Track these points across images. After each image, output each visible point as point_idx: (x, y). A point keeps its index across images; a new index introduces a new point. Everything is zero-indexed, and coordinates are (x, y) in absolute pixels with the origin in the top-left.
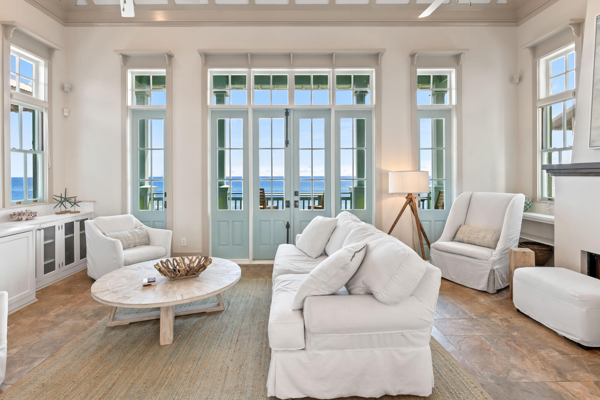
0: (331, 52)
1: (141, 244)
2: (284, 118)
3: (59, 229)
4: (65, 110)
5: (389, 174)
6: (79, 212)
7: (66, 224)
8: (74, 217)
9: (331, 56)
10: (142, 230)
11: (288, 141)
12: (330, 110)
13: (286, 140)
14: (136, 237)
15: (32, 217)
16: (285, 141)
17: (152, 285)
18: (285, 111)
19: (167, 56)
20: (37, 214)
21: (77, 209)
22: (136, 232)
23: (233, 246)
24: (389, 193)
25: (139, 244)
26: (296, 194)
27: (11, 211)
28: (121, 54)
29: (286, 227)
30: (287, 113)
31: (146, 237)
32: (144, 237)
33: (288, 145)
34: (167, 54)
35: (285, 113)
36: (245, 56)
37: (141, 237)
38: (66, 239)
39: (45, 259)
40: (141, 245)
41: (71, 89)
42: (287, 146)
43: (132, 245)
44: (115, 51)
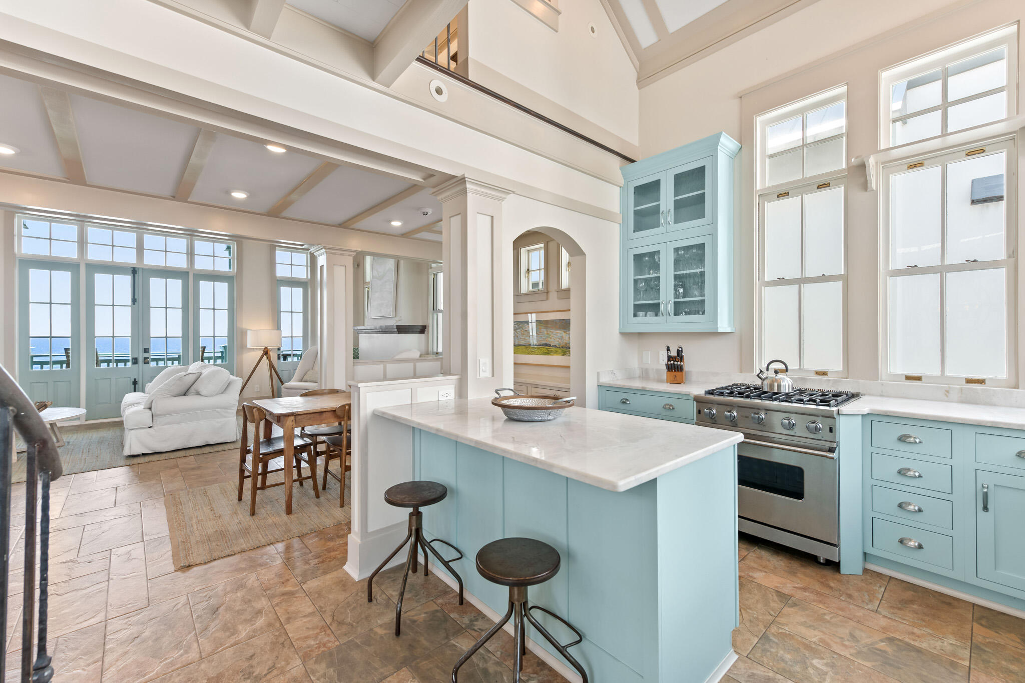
2: (130, 275)
5: (247, 332)
11: (136, 299)
12: (188, 272)
16: (132, 299)
18: (132, 269)
26: (146, 351)
29: (133, 384)
30: (134, 271)
33: (136, 303)
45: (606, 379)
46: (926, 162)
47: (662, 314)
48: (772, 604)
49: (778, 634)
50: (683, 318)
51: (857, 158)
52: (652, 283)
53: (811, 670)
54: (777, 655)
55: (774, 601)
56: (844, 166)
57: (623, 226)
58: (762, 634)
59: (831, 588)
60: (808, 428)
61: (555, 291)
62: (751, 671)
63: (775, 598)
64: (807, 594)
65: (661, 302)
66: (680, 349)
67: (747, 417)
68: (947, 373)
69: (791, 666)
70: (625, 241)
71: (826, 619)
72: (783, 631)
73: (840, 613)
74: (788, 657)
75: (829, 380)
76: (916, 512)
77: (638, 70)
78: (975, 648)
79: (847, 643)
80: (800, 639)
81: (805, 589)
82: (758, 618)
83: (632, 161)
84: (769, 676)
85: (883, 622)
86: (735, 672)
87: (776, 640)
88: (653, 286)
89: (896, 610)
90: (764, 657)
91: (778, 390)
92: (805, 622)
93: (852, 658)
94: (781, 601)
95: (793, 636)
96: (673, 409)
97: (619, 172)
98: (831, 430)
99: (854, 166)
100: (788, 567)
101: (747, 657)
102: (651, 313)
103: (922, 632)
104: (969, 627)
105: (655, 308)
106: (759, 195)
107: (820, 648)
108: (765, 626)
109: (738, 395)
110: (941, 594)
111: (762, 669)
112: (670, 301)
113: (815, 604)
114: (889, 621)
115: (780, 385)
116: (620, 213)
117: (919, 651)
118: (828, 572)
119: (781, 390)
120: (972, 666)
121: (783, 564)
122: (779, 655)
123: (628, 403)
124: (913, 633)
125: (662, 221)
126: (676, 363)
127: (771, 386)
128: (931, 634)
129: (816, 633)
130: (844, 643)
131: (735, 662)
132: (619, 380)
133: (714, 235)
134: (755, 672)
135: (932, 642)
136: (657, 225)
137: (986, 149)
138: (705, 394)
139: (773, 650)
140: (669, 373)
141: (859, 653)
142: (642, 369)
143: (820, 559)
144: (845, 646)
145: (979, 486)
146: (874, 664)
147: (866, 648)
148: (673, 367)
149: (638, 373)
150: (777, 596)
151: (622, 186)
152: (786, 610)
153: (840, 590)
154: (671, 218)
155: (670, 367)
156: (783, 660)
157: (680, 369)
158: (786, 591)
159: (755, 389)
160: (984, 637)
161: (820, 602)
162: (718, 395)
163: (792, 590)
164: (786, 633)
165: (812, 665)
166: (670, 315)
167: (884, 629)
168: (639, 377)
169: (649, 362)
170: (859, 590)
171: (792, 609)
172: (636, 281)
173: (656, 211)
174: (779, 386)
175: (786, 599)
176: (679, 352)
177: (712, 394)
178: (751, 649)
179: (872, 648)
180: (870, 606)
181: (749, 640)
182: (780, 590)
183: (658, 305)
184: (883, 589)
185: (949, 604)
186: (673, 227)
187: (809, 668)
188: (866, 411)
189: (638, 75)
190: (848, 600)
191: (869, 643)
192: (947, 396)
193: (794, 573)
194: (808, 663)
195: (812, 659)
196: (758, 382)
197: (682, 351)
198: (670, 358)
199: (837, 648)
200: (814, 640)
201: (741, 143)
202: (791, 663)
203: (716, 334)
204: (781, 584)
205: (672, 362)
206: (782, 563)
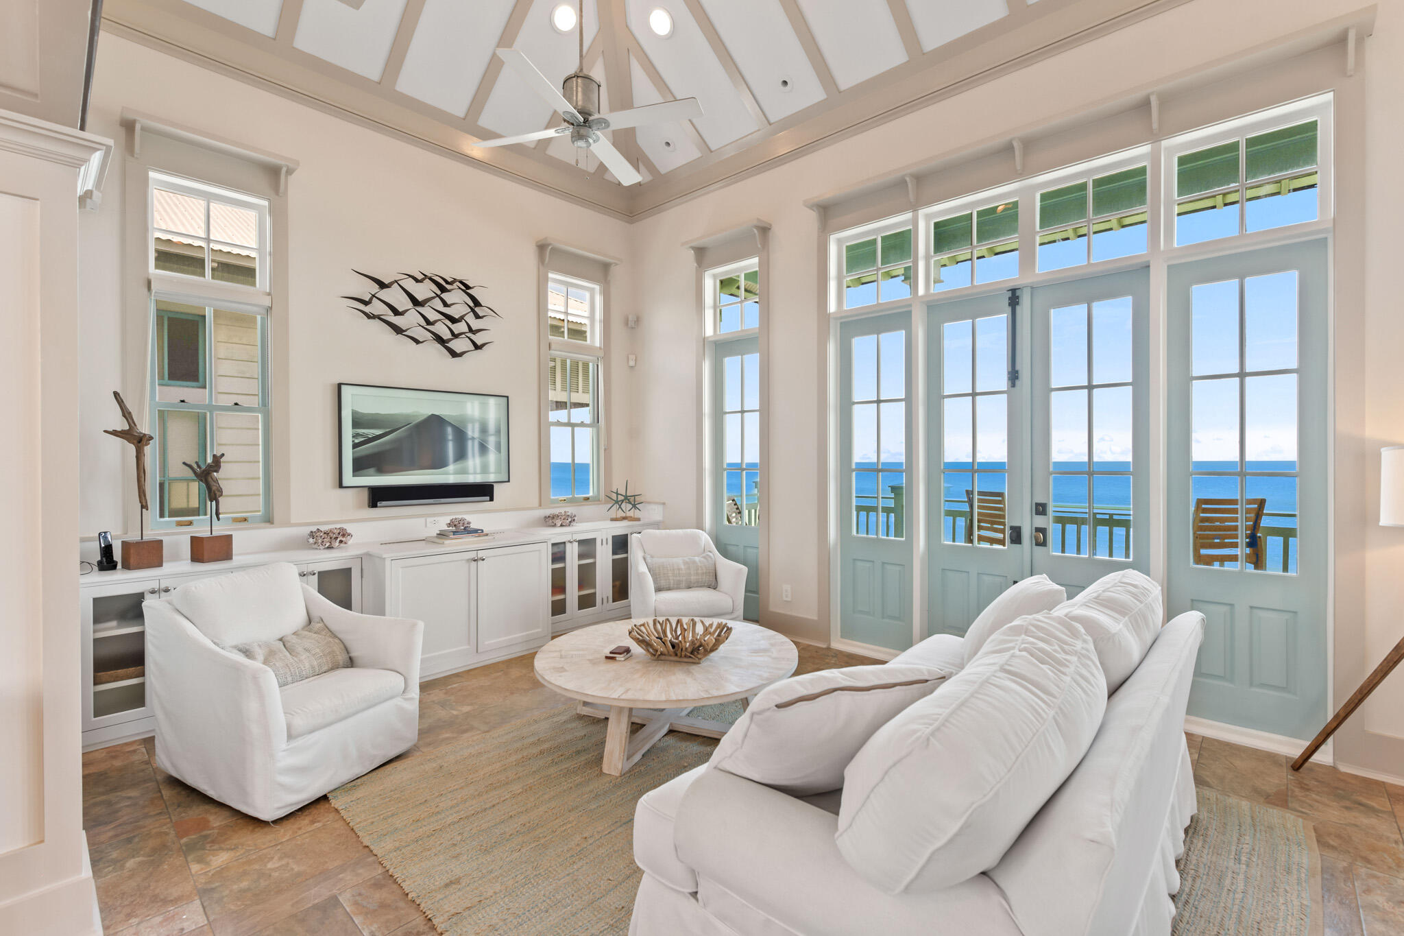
0: (1138, 95)
1: (700, 585)
2: (1006, 313)
3: (602, 544)
4: (630, 356)
5: (1380, 454)
6: (638, 520)
7: (613, 537)
8: (628, 526)
9: (1144, 106)
10: (707, 559)
11: (1017, 372)
12: (1145, 268)
13: (1010, 370)
14: (692, 572)
15: (568, 521)
16: (1009, 373)
17: (617, 659)
18: (1009, 294)
19: (757, 230)
20: (576, 518)
21: (637, 514)
22: (694, 562)
23: (883, 618)
24: (1380, 524)
25: (695, 585)
26: (1041, 509)
27: (548, 512)
28: (693, 248)
30: (1014, 299)
31: (709, 573)
32: (706, 573)
33: (1017, 382)
34: (757, 227)
35: (1009, 298)
36: (900, 184)
37: (700, 571)
38: (613, 560)
39: (581, 587)
40: (701, 587)
41: (638, 320)
42: (1013, 385)
43: (683, 585)
44: (683, 244)
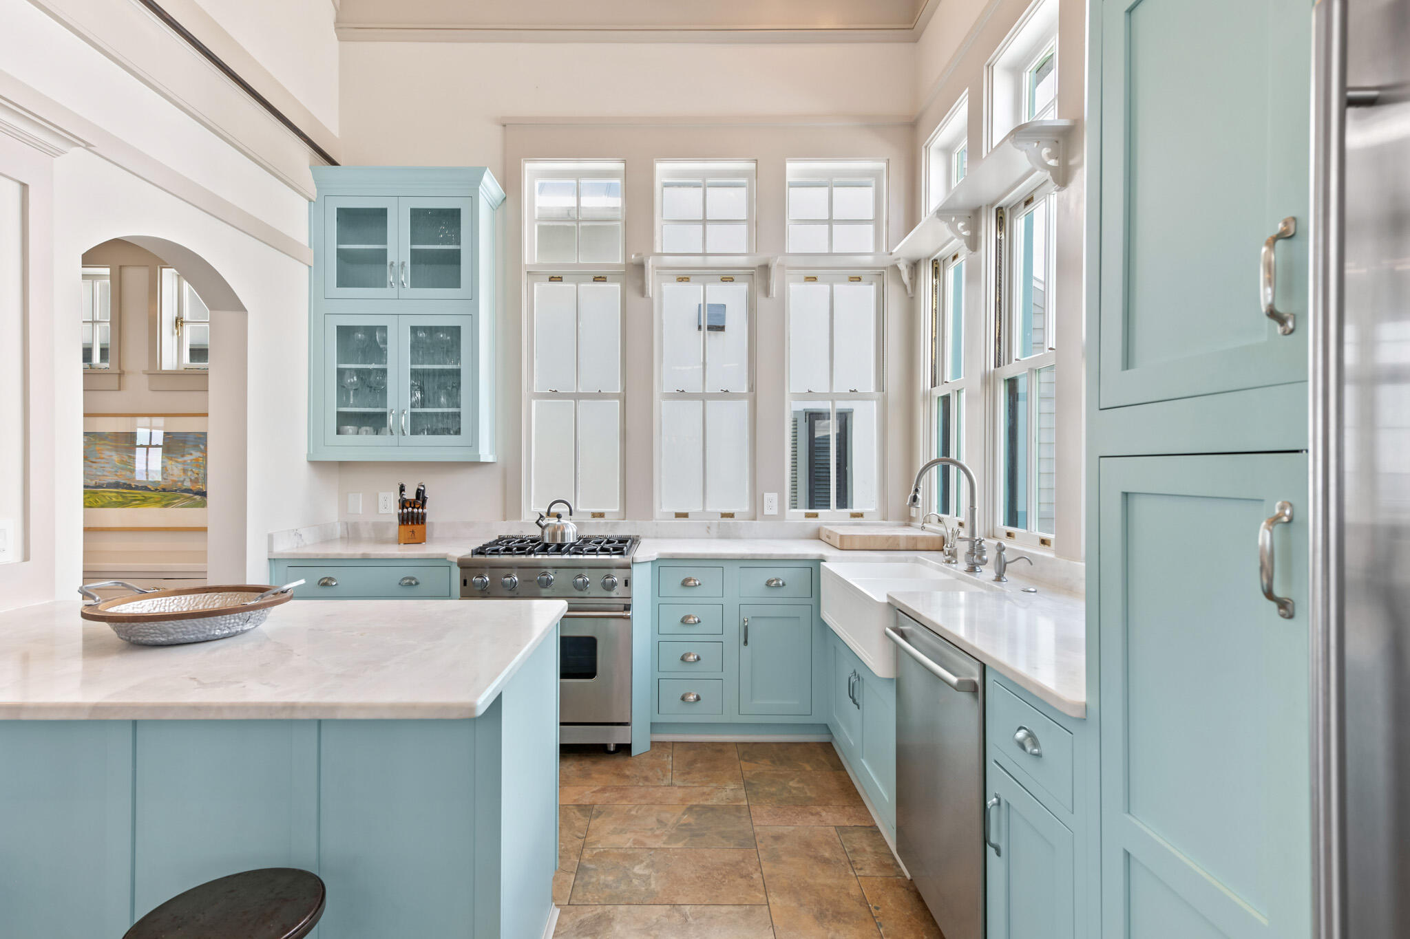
45: (284, 547)
46: (692, 278)
47: (391, 431)
48: (578, 824)
49: (593, 857)
50: (424, 438)
51: (637, 255)
52: (372, 379)
53: (636, 882)
54: (599, 884)
55: (579, 819)
56: (620, 260)
57: (316, 270)
58: (577, 866)
59: (628, 777)
60: (604, 583)
61: (144, 372)
62: (577, 920)
63: (578, 814)
64: (607, 795)
65: (388, 411)
66: (422, 488)
67: (531, 581)
68: (708, 509)
69: (617, 888)
70: (317, 298)
71: (633, 815)
72: (598, 851)
73: (643, 801)
74: (610, 878)
75: (607, 523)
76: (695, 661)
77: (338, 6)
78: (748, 785)
79: (658, 832)
80: (615, 851)
81: (603, 790)
82: (567, 850)
83: (333, 163)
84: (598, 914)
85: (680, 793)
86: (562, 932)
87: (592, 866)
88: (373, 384)
89: (686, 776)
90: (587, 894)
91: (562, 540)
92: (615, 828)
93: (666, 846)
94: (585, 816)
95: (608, 851)
96: (417, 584)
97: (309, 173)
98: (626, 583)
99: (632, 264)
100: (580, 770)
101: (569, 905)
102: (368, 428)
103: (710, 788)
104: (738, 767)
105: (377, 422)
106: (528, 272)
107: (636, 851)
108: (577, 855)
109: (517, 552)
110: (713, 743)
111: (589, 909)
112: (404, 410)
113: (617, 803)
114: (684, 790)
115: (564, 533)
116: (310, 246)
117: (712, 809)
118: (620, 760)
119: (564, 541)
120: (750, 804)
121: (574, 769)
122: (601, 882)
123: (334, 584)
124: (704, 793)
125: (391, 278)
126: (416, 510)
127: (554, 535)
128: (716, 788)
129: (628, 835)
130: (655, 833)
131: (558, 920)
132: (310, 547)
133: (473, 316)
134: (582, 917)
135: (719, 794)
136: (383, 283)
137: (735, 278)
138: (472, 554)
139: (594, 880)
140: (403, 527)
141: (670, 837)
142: (347, 523)
143: (610, 747)
144: (657, 836)
145: (742, 621)
146: (684, 842)
147: (674, 829)
148: (410, 517)
149: (339, 531)
150: (579, 811)
151: (315, 200)
152: (595, 823)
153: (636, 776)
154: (406, 276)
155: (405, 517)
156: (607, 886)
157: (420, 519)
158: (586, 801)
159: (533, 541)
160: (750, 771)
161: (622, 798)
162: (490, 554)
163: (593, 796)
164: (600, 852)
165: (635, 874)
166: (404, 434)
167: (683, 800)
168: (342, 538)
169: (361, 512)
170: (652, 768)
171: (598, 820)
172: (341, 372)
173: (380, 258)
174: (563, 535)
175: (589, 810)
176: (420, 494)
177: (481, 553)
178: (570, 892)
179: (679, 825)
180: (666, 782)
181: (566, 881)
182: (580, 803)
183: (383, 416)
184: (671, 758)
185: (720, 751)
186: (409, 291)
187: (634, 880)
188: (655, 556)
189: (337, 14)
190: (647, 783)
191: (675, 822)
192: (708, 532)
193: (587, 776)
194: (631, 875)
195: (633, 868)
196: (537, 532)
197: (424, 491)
198: (403, 504)
199: (651, 843)
200: (628, 845)
201: (505, 190)
202: (615, 885)
203: (477, 464)
204: (579, 795)
205: (410, 509)
206: (572, 768)
